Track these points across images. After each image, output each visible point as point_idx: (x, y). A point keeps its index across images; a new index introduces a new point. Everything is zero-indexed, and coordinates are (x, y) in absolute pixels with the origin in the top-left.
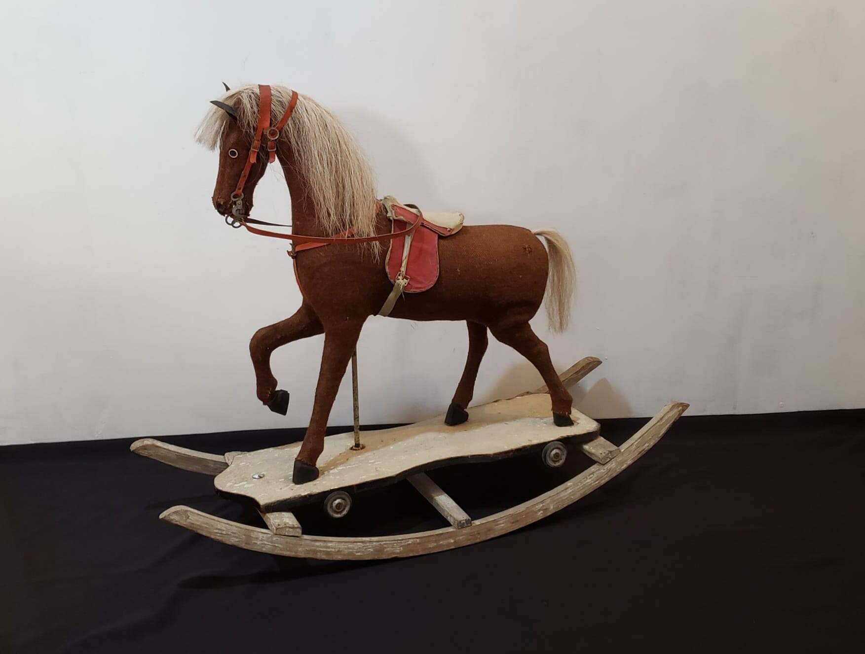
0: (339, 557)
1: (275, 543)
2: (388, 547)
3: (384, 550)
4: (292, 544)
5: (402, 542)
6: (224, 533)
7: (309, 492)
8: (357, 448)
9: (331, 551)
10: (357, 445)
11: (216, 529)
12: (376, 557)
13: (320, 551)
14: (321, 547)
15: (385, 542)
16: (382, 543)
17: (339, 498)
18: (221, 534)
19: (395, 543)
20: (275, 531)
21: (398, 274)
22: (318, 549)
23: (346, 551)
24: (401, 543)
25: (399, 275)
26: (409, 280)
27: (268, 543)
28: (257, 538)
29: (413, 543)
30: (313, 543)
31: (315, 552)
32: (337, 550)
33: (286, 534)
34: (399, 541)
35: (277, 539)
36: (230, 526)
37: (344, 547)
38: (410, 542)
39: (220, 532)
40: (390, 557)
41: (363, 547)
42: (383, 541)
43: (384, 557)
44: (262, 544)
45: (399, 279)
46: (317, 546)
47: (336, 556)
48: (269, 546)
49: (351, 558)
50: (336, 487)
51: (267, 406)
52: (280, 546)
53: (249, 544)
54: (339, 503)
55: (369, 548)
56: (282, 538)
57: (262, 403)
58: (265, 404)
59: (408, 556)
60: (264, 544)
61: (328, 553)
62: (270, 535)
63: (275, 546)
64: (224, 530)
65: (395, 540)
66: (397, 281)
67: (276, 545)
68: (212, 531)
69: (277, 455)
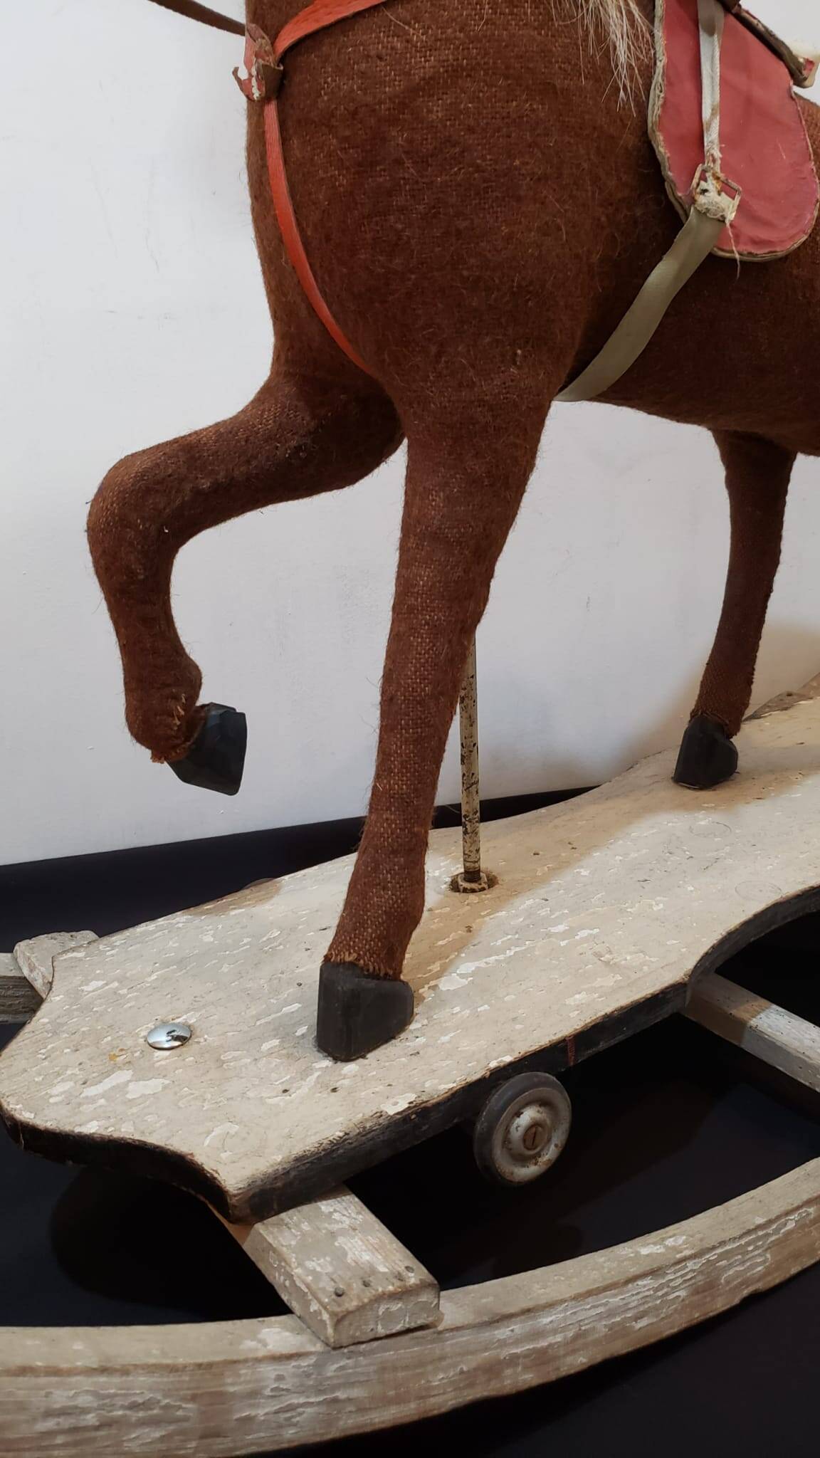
0: (580, 1361)
1: (334, 1388)
2: (730, 1266)
3: (718, 1278)
4: (406, 1368)
5: (770, 1231)
6: (91, 1419)
7: (412, 1097)
8: (474, 886)
9: (550, 1345)
10: (472, 875)
11: (49, 1414)
12: (697, 1316)
13: (513, 1360)
14: (517, 1342)
15: (719, 1251)
16: (712, 1256)
17: (528, 1104)
18: (75, 1430)
19: (748, 1244)
20: (330, 1331)
21: (697, 175)
22: (505, 1353)
23: (602, 1328)
24: (768, 1235)
25: (704, 179)
26: (738, 198)
27: (302, 1400)
28: (254, 1394)
29: (801, 1226)
30: (486, 1335)
31: (493, 1369)
32: (570, 1334)
33: (381, 1331)
34: (760, 1233)
35: (342, 1368)
36: (116, 1380)
37: (593, 1312)
38: (791, 1225)
39: (66, 1422)
40: (736, 1301)
41: (656, 1290)
42: (714, 1248)
43: (720, 1304)
44: (277, 1412)
45: (704, 191)
46: (503, 1344)
47: (569, 1359)
48: (309, 1410)
49: (621, 1347)
50: (508, 1059)
51: (166, 767)
52: (356, 1393)
53: (217, 1434)
54: (535, 1125)
55: (675, 1289)
56: (362, 1354)
57: (148, 753)
58: (158, 756)
59: (788, 1276)
60: (291, 1408)
61: (541, 1358)
62: (312, 1360)
63: (336, 1400)
64: (85, 1411)
65: (749, 1232)
66: (701, 200)
67: (341, 1395)
68: (24, 1431)
69: (208, 939)
